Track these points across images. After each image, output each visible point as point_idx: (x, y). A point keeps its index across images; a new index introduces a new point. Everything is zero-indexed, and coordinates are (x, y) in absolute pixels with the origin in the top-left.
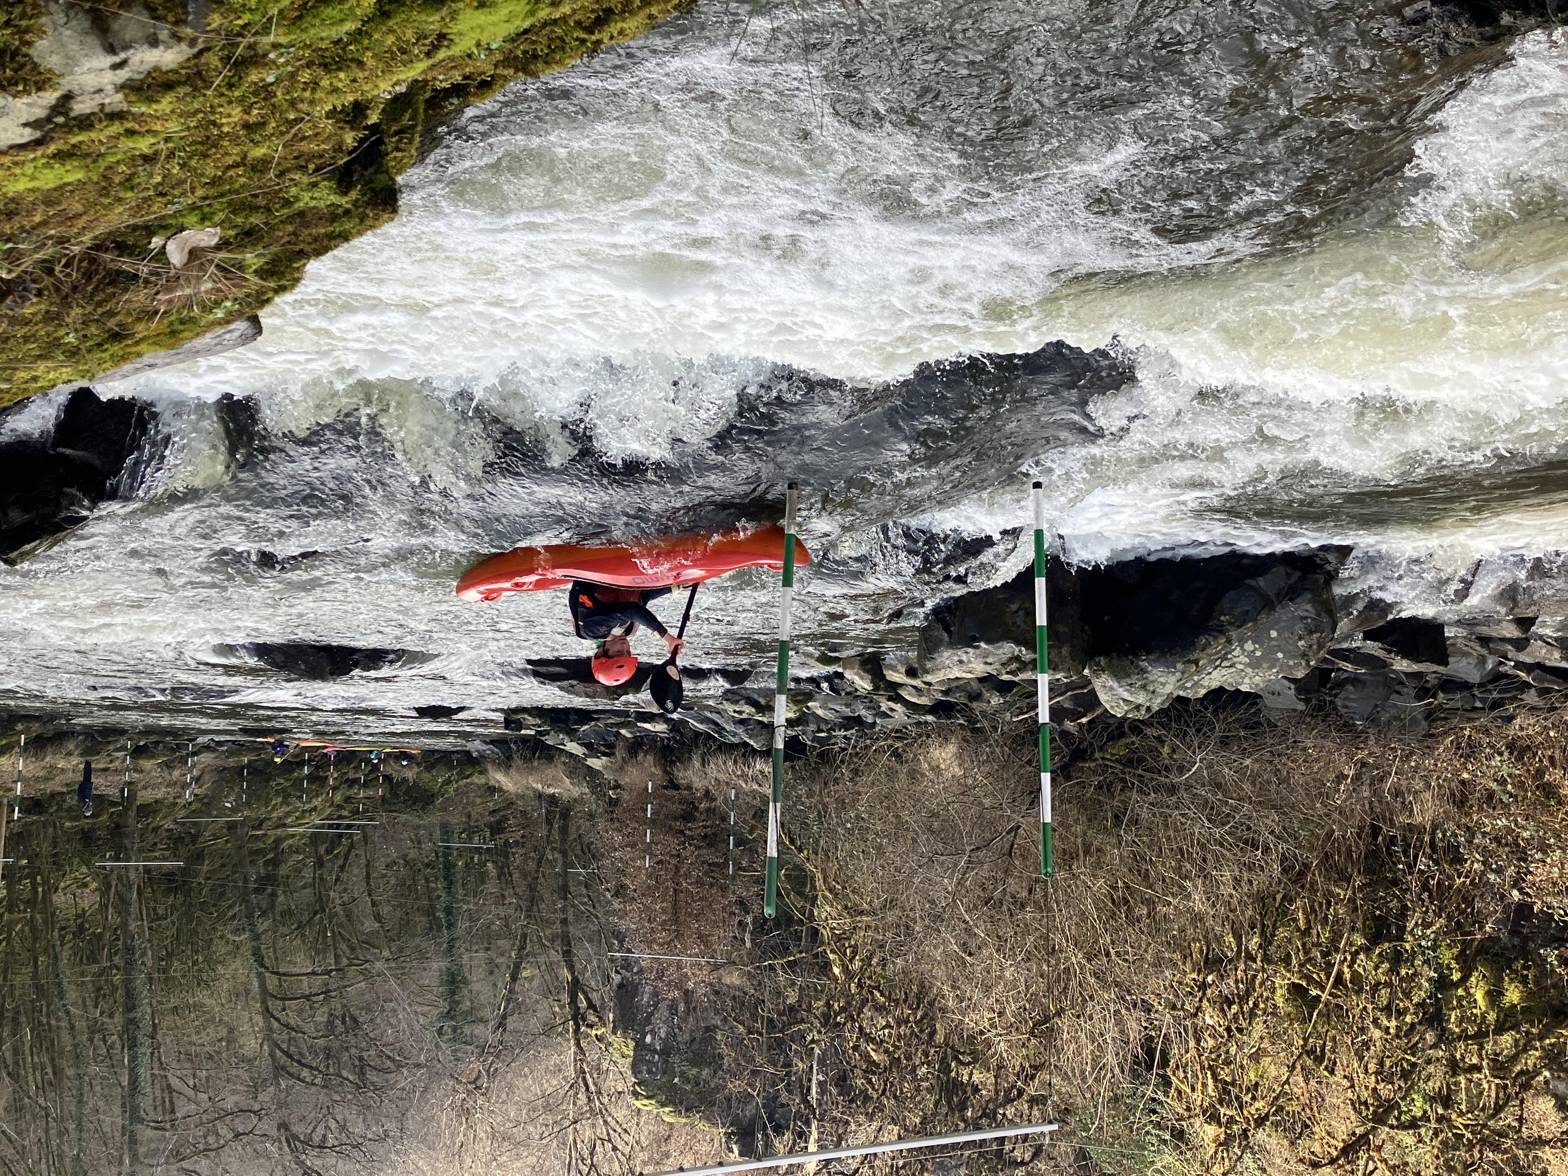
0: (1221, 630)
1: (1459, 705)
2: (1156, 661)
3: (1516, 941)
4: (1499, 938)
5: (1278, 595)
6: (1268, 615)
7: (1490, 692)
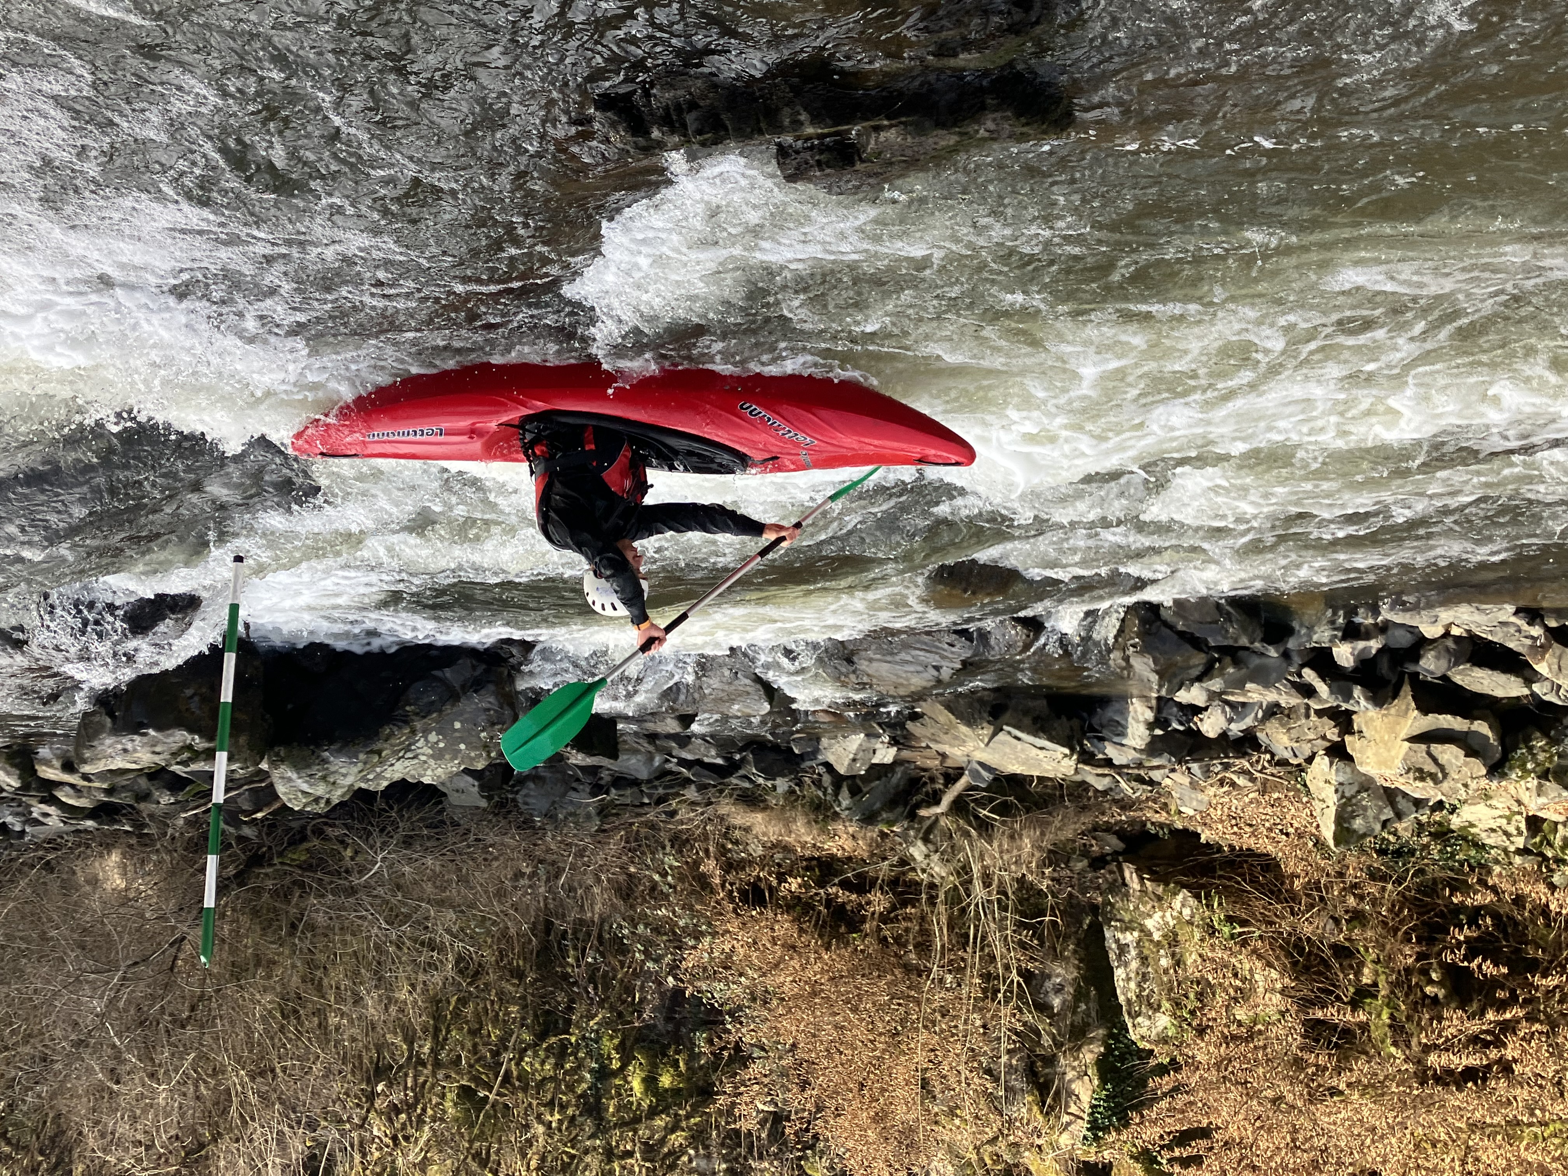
0: (406, 721)
1: (628, 801)
2: (339, 752)
3: (670, 1027)
4: (655, 1026)
5: (463, 687)
6: (453, 705)
7: (656, 787)
